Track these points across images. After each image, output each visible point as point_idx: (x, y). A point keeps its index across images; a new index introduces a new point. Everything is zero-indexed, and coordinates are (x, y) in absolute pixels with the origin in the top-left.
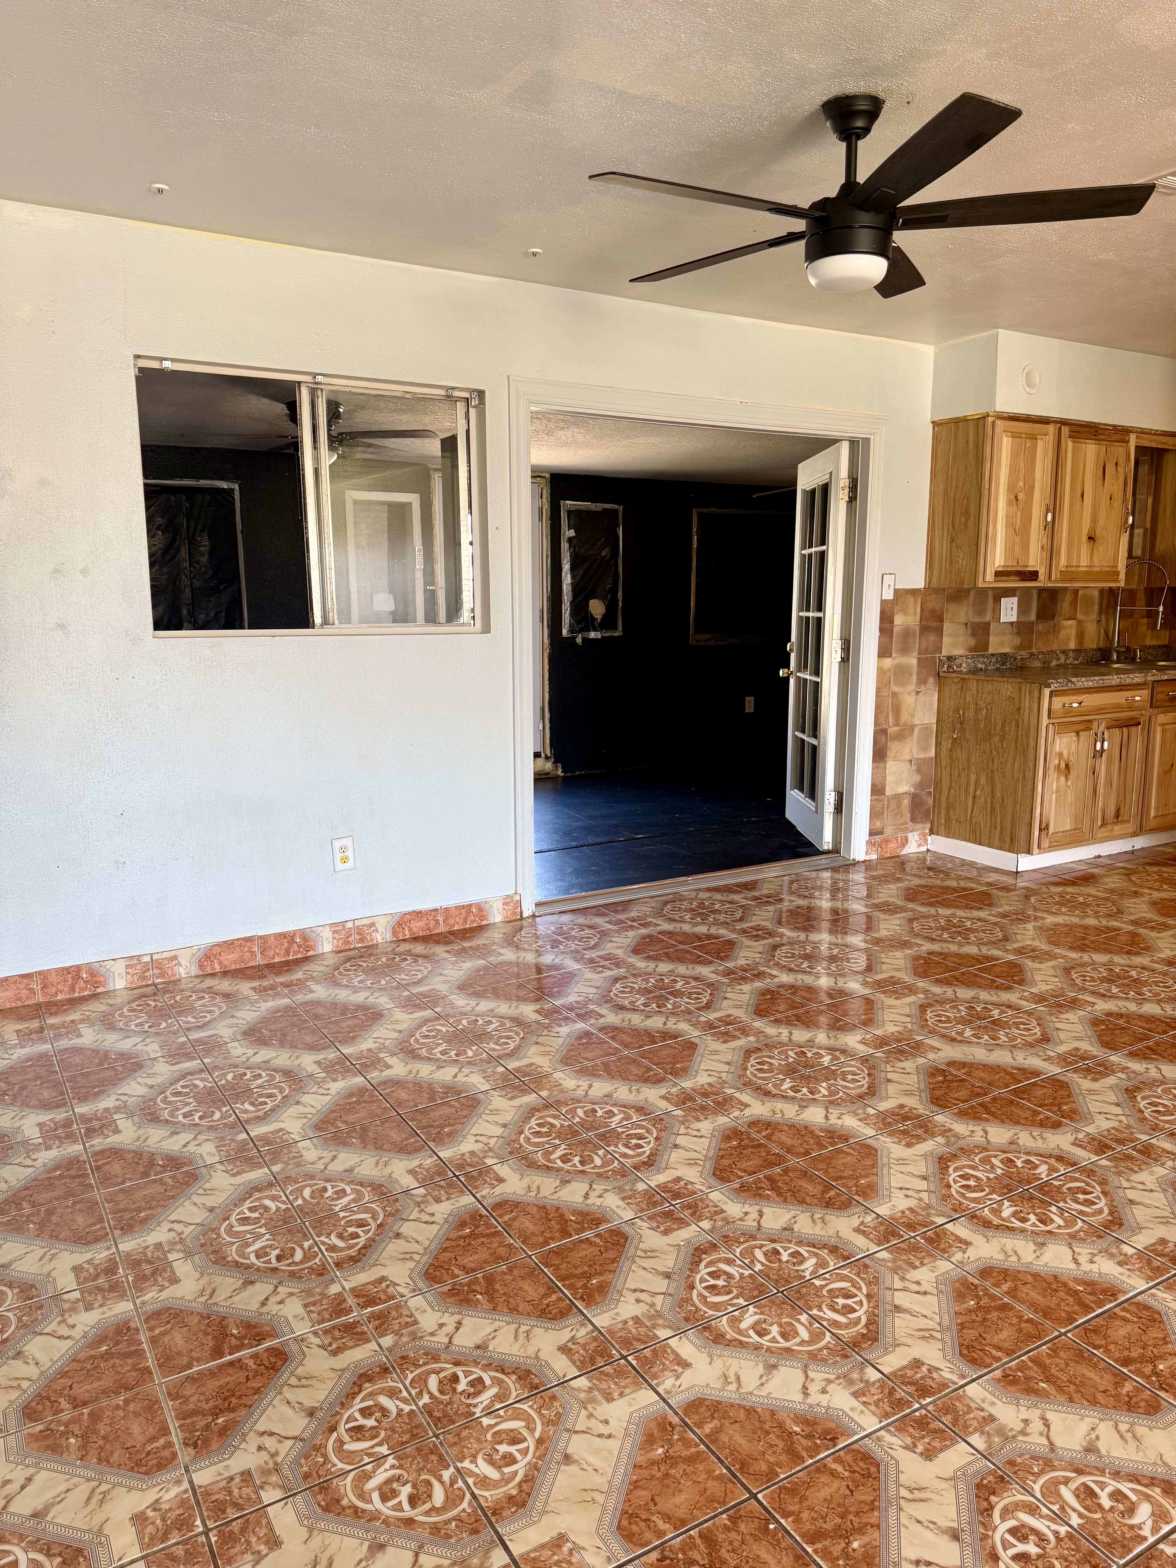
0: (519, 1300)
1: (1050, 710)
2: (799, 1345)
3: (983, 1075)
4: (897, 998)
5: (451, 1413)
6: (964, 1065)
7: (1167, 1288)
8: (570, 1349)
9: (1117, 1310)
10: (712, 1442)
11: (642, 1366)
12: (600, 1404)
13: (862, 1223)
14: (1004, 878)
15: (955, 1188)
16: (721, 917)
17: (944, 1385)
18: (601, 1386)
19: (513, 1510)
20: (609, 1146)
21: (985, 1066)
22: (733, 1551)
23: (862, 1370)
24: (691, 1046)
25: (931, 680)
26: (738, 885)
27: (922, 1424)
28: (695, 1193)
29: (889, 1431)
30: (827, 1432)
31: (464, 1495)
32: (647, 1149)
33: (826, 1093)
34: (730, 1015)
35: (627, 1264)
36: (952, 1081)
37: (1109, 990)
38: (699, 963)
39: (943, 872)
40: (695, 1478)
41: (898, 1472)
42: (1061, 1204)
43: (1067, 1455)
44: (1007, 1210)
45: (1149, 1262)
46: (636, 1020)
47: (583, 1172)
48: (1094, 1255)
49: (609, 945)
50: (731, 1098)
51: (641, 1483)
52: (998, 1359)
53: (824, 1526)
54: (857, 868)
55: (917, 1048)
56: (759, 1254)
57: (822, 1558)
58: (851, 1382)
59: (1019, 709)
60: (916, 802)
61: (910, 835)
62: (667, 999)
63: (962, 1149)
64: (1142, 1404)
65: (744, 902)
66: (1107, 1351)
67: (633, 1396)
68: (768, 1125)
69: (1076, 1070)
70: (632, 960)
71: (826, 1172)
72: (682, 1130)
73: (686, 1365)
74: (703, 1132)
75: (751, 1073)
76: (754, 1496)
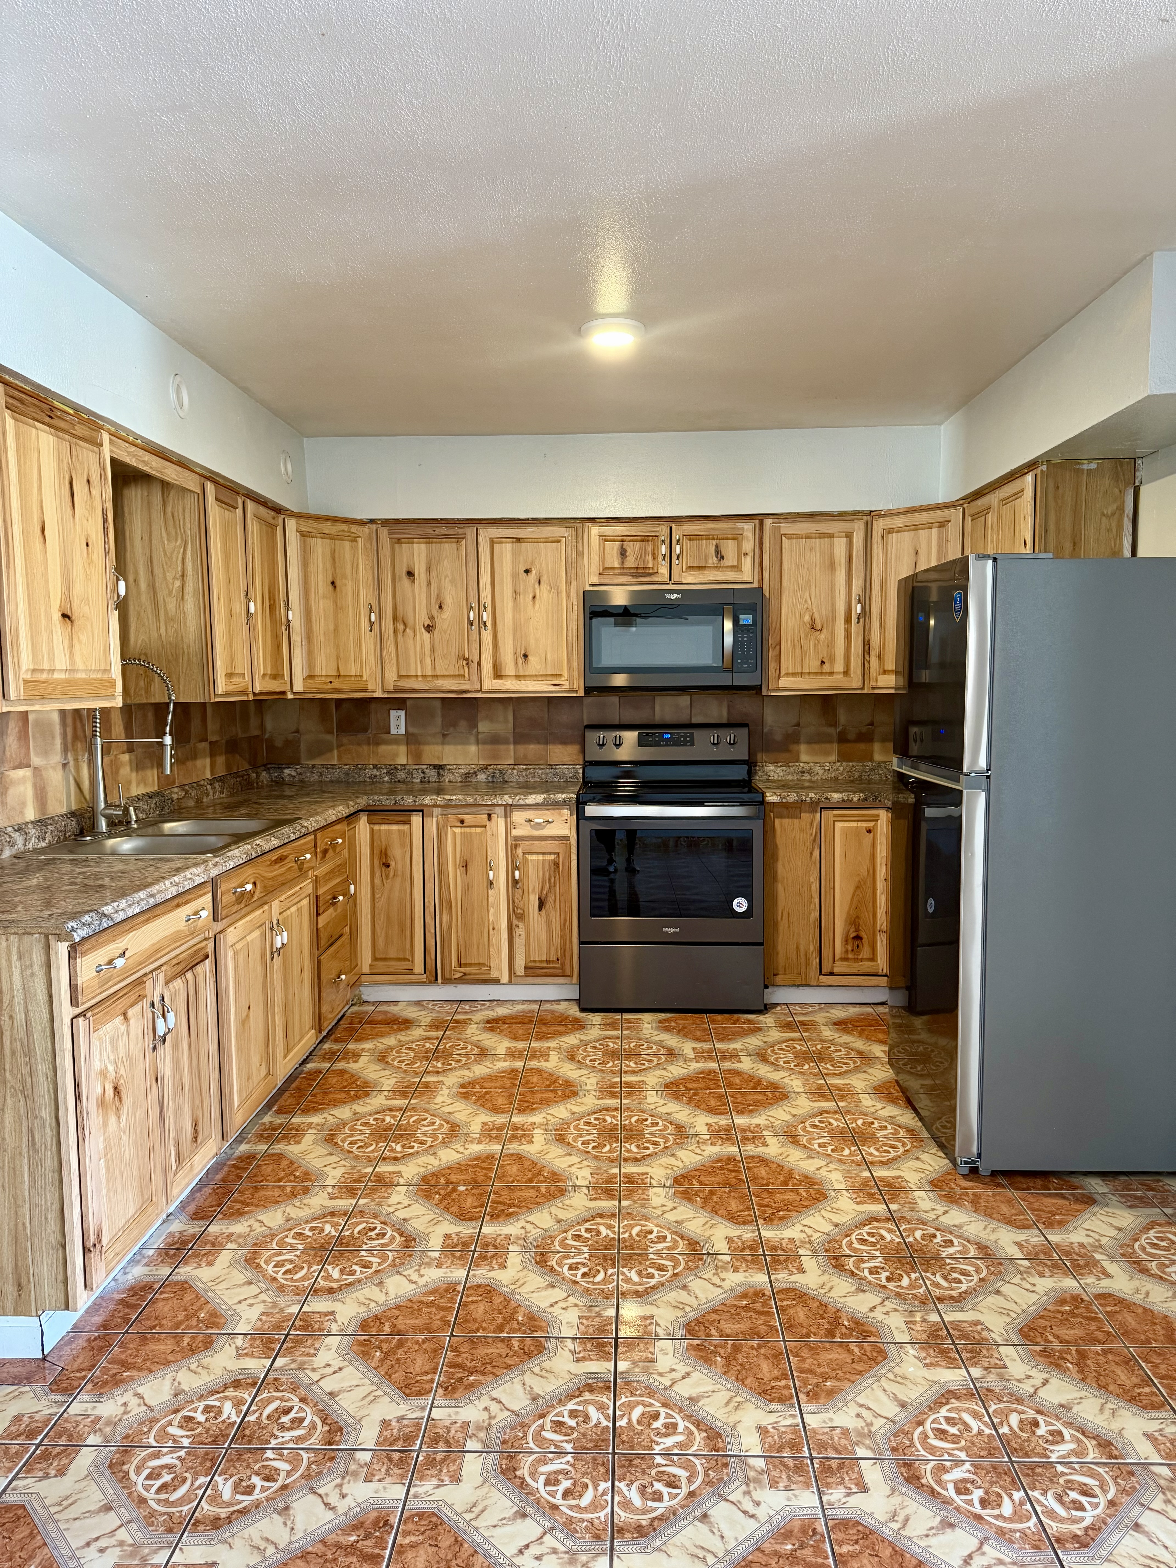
1: (73, 989)
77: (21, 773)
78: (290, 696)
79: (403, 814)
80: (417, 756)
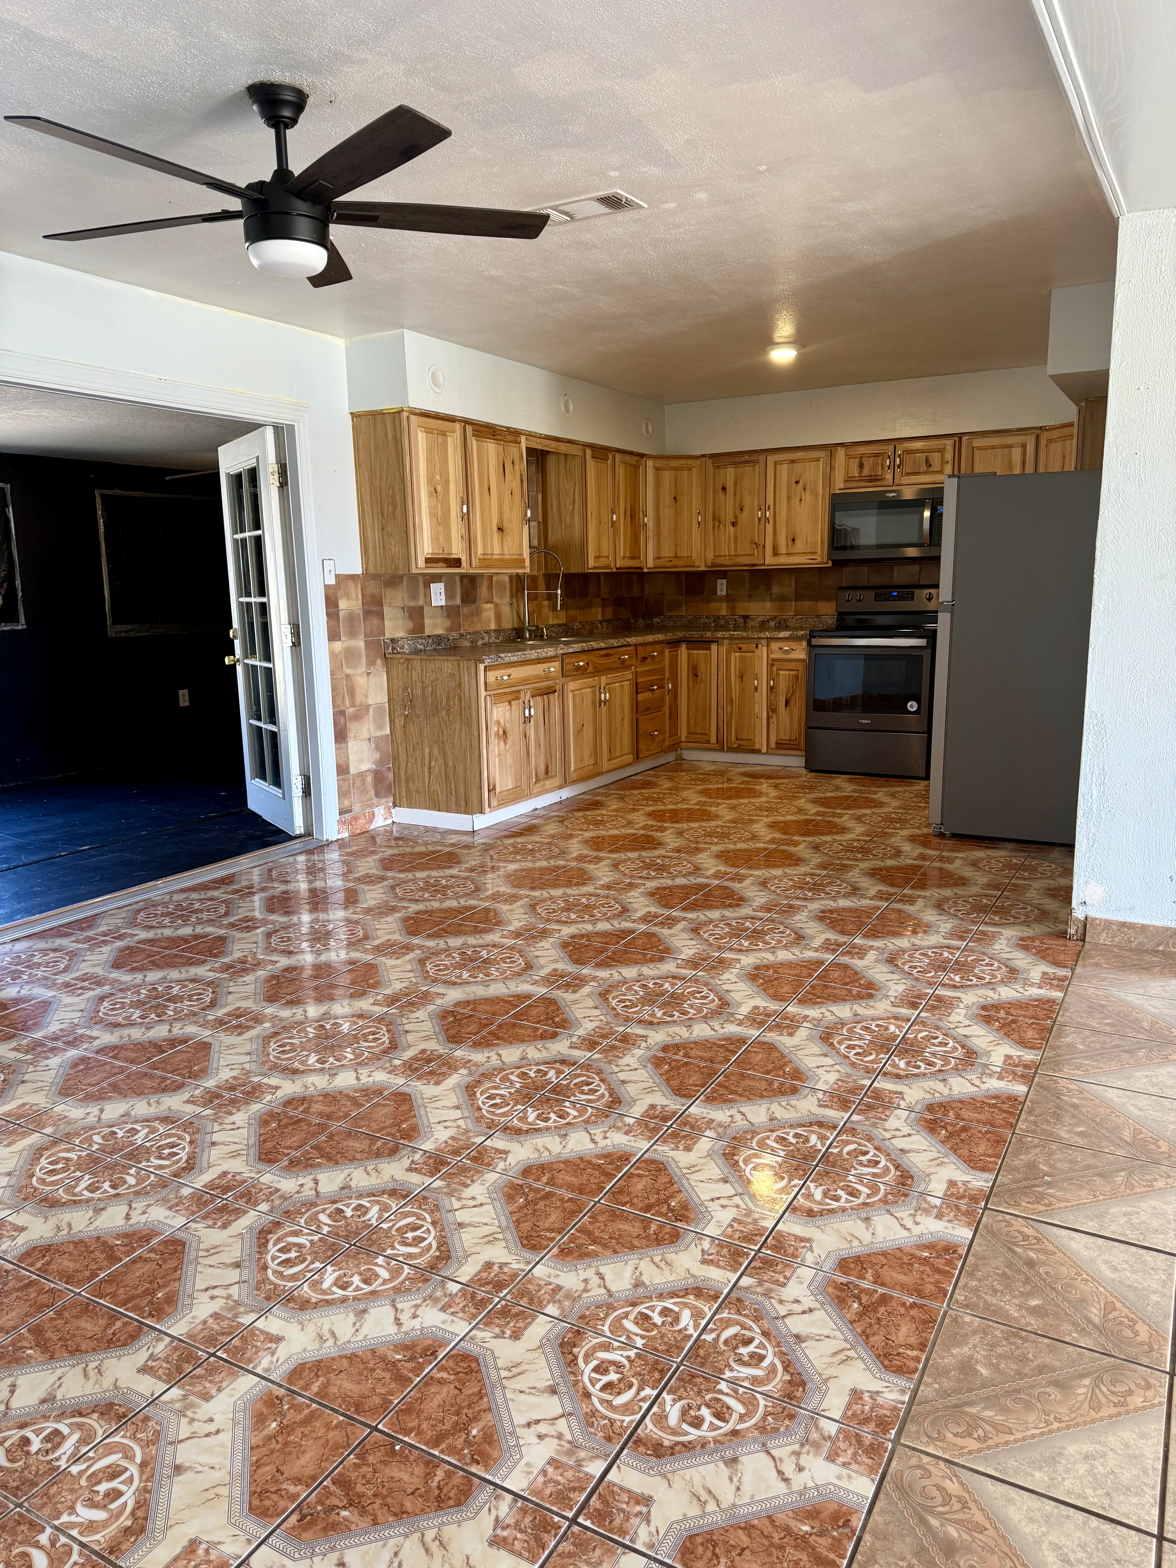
0: (78, 1339)
1: (486, 683)
2: (382, 1284)
3: (487, 1008)
4: (397, 958)
5: (31, 1477)
6: (468, 1003)
7: (664, 1142)
8: (152, 1367)
9: (632, 1170)
10: (322, 1398)
11: (234, 1356)
12: (199, 1406)
13: (412, 1162)
14: (465, 838)
15: (485, 1108)
16: (205, 916)
17: (515, 1275)
18: (196, 1390)
19: (132, 1540)
20: (140, 1162)
21: (486, 1000)
22: (368, 1482)
23: (443, 1287)
24: (205, 1047)
25: (379, 662)
26: (214, 881)
27: (505, 1313)
28: (246, 1181)
29: (479, 1329)
30: (426, 1349)
31: (71, 1549)
32: (183, 1155)
33: (352, 1057)
34: (238, 1008)
35: (191, 1268)
36: (462, 1019)
37: (569, 917)
38: (192, 964)
39: (411, 840)
40: (314, 1435)
41: (495, 1359)
42: (572, 1099)
43: (622, 1296)
44: (532, 1116)
45: (647, 1126)
46: (136, 1034)
47: (117, 1195)
48: (606, 1132)
49: (83, 965)
50: (260, 1085)
51: (262, 1461)
52: (552, 1239)
53: (444, 1427)
54: (331, 847)
55: (426, 998)
56: (323, 1218)
57: (449, 1455)
58: (436, 1300)
59: (460, 684)
60: (378, 777)
61: (376, 810)
62: (166, 1007)
63: (483, 1074)
64: (666, 1237)
65: (225, 897)
66: (632, 1205)
67: (232, 1386)
68: (303, 1100)
69: (558, 987)
70: (115, 975)
71: (369, 1126)
72: (216, 1127)
73: (278, 1339)
74: (239, 1124)
75: (275, 1057)
76: (376, 1429)
77: (489, 605)
78: (646, 570)
79: (705, 644)
80: (732, 610)
